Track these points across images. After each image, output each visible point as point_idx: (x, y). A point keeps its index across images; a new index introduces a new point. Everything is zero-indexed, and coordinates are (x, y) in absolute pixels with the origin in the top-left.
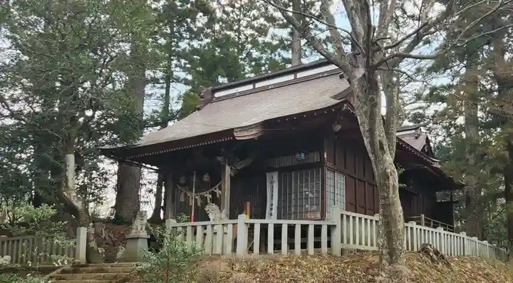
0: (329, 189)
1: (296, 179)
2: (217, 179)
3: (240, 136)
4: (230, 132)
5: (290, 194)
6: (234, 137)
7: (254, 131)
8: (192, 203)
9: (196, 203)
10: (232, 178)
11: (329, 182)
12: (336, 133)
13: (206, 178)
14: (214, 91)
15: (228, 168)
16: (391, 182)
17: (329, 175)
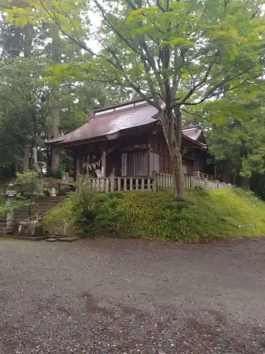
0: (151, 161)
1: (135, 157)
2: (99, 157)
3: (109, 138)
4: (105, 136)
5: (133, 164)
6: (107, 139)
7: (116, 136)
8: (87, 169)
9: (89, 169)
10: (106, 157)
11: (151, 158)
12: (154, 135)
13: (94, 157)
14: (95, 112)
15: (104, 152)
16: (178, 160)
17: (151, 154)
